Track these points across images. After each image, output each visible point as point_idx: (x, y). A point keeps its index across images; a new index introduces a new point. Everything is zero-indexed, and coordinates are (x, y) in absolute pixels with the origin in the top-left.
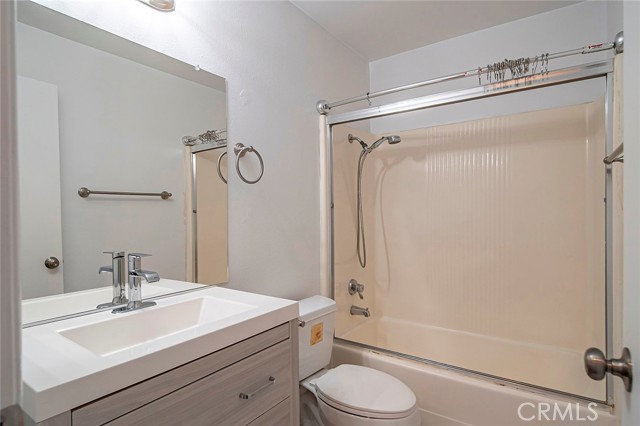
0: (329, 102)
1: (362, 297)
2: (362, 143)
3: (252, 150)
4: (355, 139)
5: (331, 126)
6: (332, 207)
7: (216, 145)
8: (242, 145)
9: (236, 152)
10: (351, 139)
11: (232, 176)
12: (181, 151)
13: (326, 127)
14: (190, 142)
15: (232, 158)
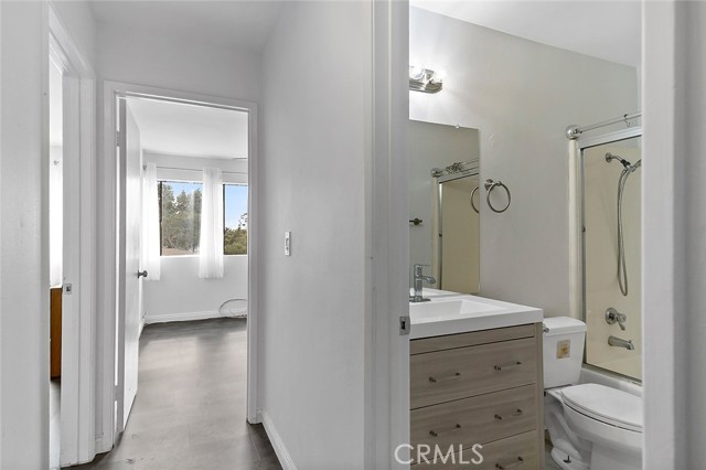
0: (581, 126)
1: (623, 329)
2: (624, 162)
3: (501, 184)
4: (614, 157)
5: (582, 149)
6: (584, 230)
7: (461, 175)
8: (491, 181)
9: (487, 187)
10: (609, 158)
11: (484, 207)
12: (429, 182)
13: (576, 152)
14: (437, 174)
15: (483, 192)
